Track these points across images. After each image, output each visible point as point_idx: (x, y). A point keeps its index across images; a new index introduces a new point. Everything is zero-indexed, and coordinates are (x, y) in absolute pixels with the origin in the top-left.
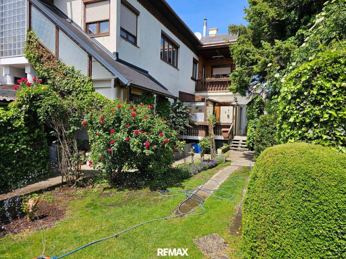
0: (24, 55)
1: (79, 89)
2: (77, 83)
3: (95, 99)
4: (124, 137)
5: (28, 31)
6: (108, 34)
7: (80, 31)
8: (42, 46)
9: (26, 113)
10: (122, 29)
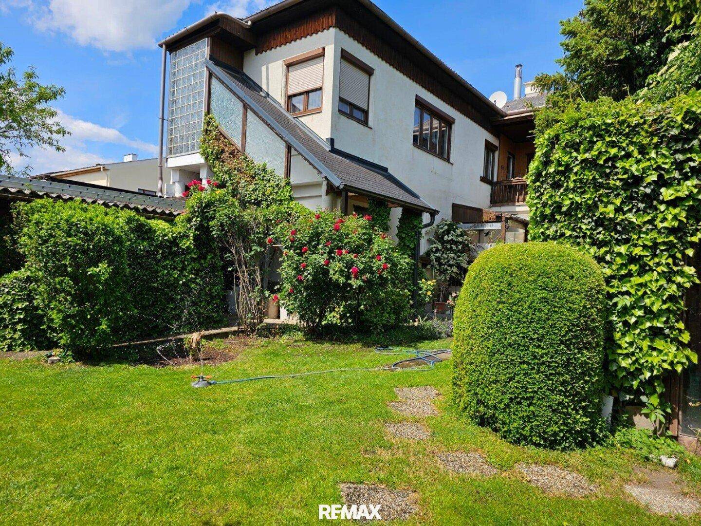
0: (199, 151)
1: (271, 197)
2: (269, 189)
3: (293, 212)
4: (322, 260)
5: (206, 115)
6: (319, 111)
7: (279, 108)
8: (223, 136)
9: (196, 229)
10: (341, 100)
